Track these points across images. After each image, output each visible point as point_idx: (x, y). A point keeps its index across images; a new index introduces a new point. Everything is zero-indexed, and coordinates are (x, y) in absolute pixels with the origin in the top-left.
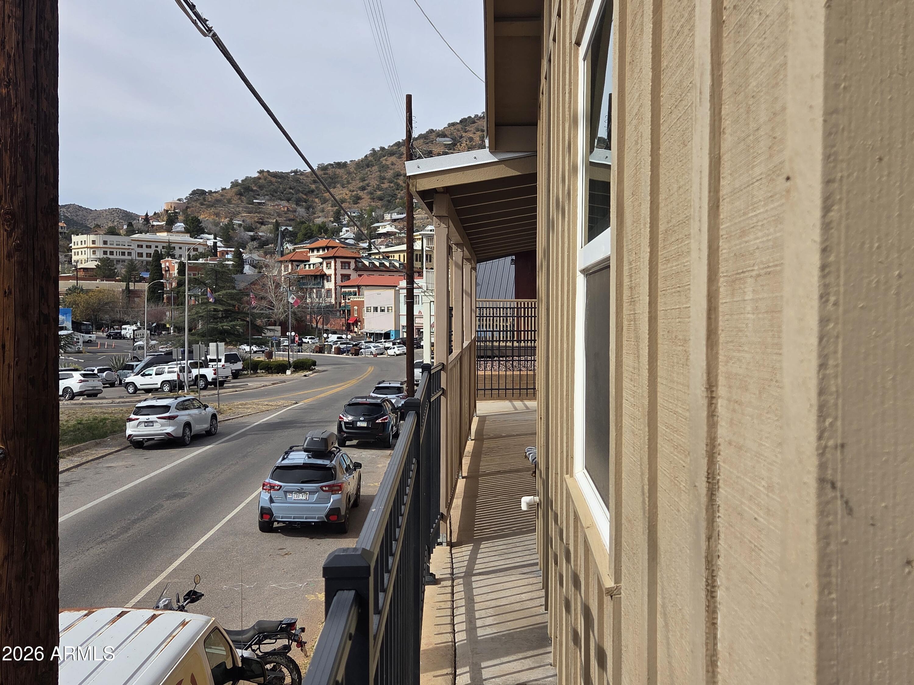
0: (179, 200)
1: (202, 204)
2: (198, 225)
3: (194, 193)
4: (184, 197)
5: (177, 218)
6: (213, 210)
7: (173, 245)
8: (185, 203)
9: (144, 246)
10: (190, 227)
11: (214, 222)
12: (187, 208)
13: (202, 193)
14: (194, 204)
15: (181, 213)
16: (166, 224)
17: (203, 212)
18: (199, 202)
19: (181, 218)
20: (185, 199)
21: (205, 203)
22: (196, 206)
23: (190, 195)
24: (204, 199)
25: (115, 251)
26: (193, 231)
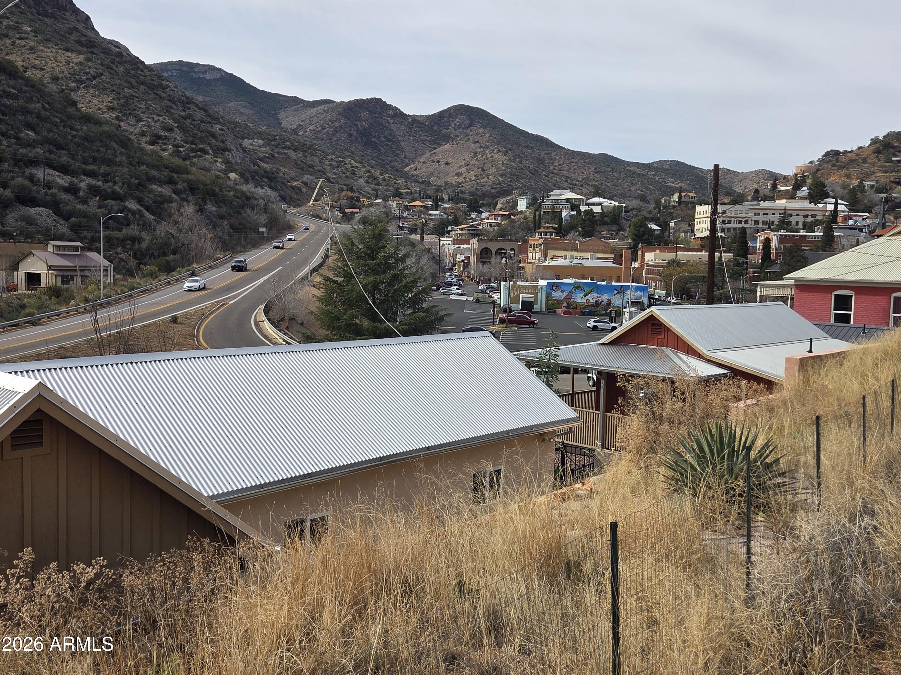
0: (811, 162)
1: (834, 166)
2: (822, 190)
3: (827, 154)
4: (816, 159)
5: (806, 182)
6: (844, 171)
7: (789, 212)
8: (816, 165)
9: (761, 215)
10: (814, 191)
11: (844, 184)
12: (818, 170)
13: (836, 153)
14: (826, 166)
15: (810, 177)
16: (792, 189)
17: (834, 174)
18: (831, 163)
19: (809, 181)
20: (818, 161)
21: (837, 164)
22: (827, 168)
23: (823, 156)
24: (837, 160)
25: (732, 219)
26: (816, 196)
